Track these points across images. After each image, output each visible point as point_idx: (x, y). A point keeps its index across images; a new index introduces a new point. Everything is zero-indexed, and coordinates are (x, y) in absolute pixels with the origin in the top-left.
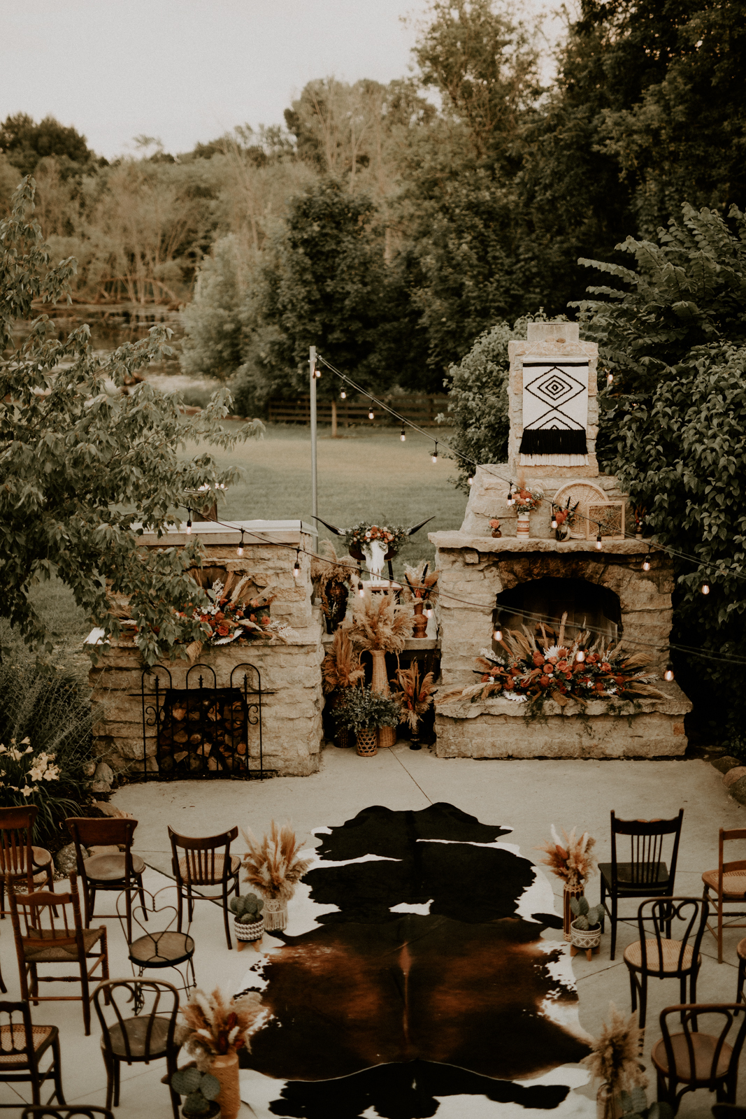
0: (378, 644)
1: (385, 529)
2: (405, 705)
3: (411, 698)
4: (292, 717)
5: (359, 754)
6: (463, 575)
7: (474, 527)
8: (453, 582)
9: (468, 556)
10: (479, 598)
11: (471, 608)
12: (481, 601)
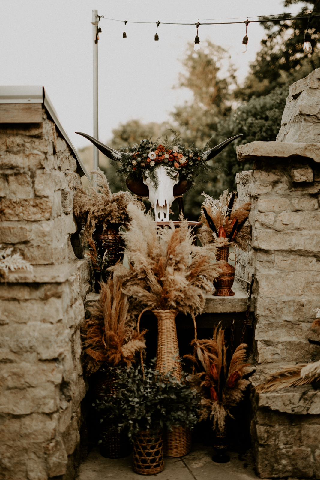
0: (166, 300)
1: (176, 149)
2: (206, 392)
3: (215, 382)
4: (18, 412)
5: (137, 470)
6: (288, 203)
7: (303, 134)
8: (274, 212)
9: (297, 172)
10: (311, 236)
11: (300, 251)
12: (315, 240)
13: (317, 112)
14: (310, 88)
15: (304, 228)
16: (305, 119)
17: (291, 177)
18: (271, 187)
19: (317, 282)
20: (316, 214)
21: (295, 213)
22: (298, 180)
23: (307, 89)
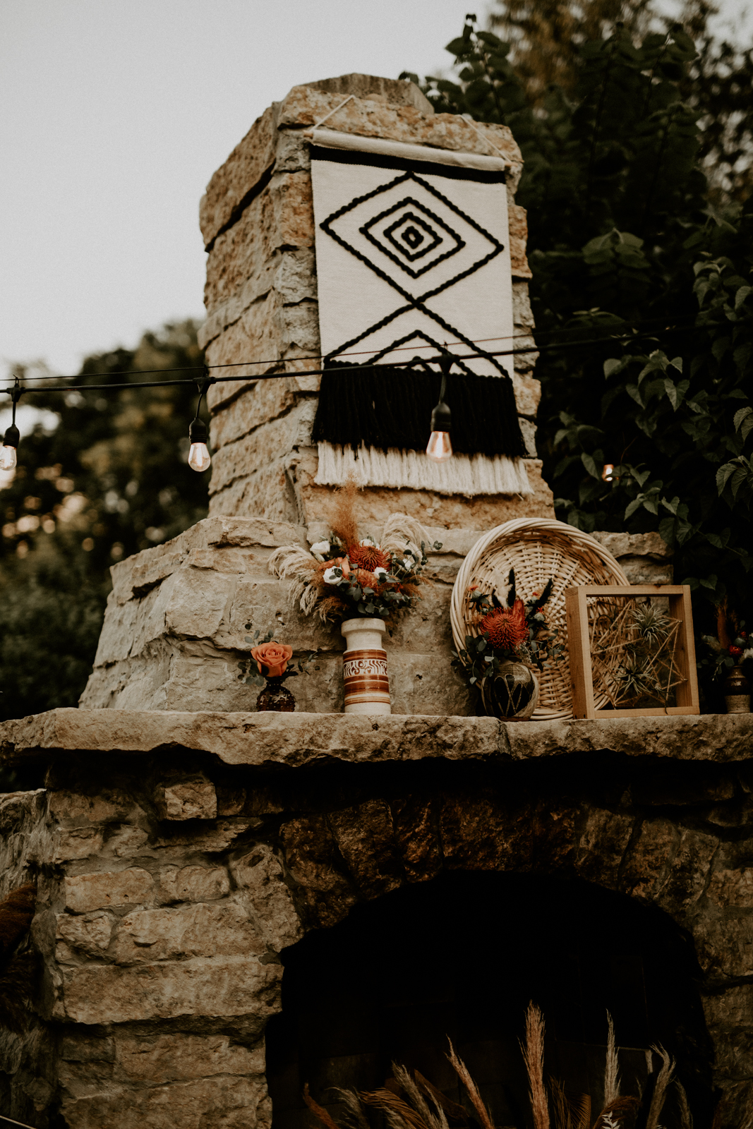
6: (150, 881)
7: (179, 690)
8: (110, 911)
9: (174, 792)
10: (214, 973)
11: (185, 1018)
12: (226, 985)
13: (214, 630)
14: (194, 567)
15: (194, 952)
16: (182, 650)
17: (157, 807)
18: (98, 838)
19: (236, 1108)
20: (225, 909)
21: (168, 909)
22: (178, 815)
23: (186, 571)
